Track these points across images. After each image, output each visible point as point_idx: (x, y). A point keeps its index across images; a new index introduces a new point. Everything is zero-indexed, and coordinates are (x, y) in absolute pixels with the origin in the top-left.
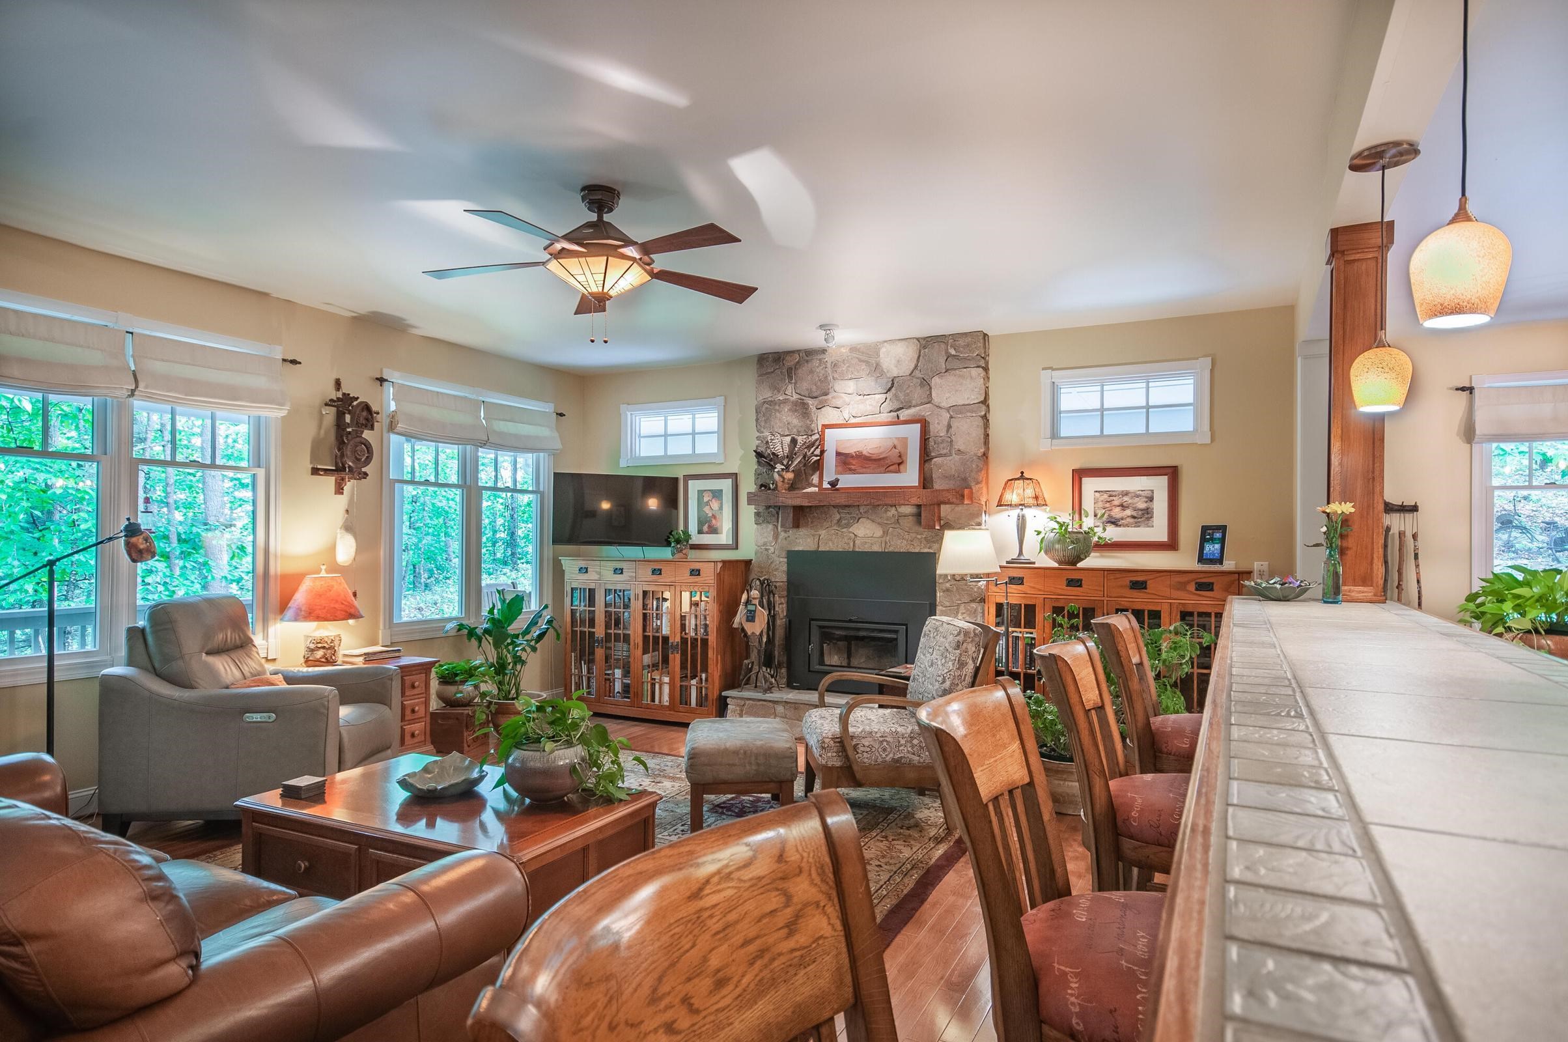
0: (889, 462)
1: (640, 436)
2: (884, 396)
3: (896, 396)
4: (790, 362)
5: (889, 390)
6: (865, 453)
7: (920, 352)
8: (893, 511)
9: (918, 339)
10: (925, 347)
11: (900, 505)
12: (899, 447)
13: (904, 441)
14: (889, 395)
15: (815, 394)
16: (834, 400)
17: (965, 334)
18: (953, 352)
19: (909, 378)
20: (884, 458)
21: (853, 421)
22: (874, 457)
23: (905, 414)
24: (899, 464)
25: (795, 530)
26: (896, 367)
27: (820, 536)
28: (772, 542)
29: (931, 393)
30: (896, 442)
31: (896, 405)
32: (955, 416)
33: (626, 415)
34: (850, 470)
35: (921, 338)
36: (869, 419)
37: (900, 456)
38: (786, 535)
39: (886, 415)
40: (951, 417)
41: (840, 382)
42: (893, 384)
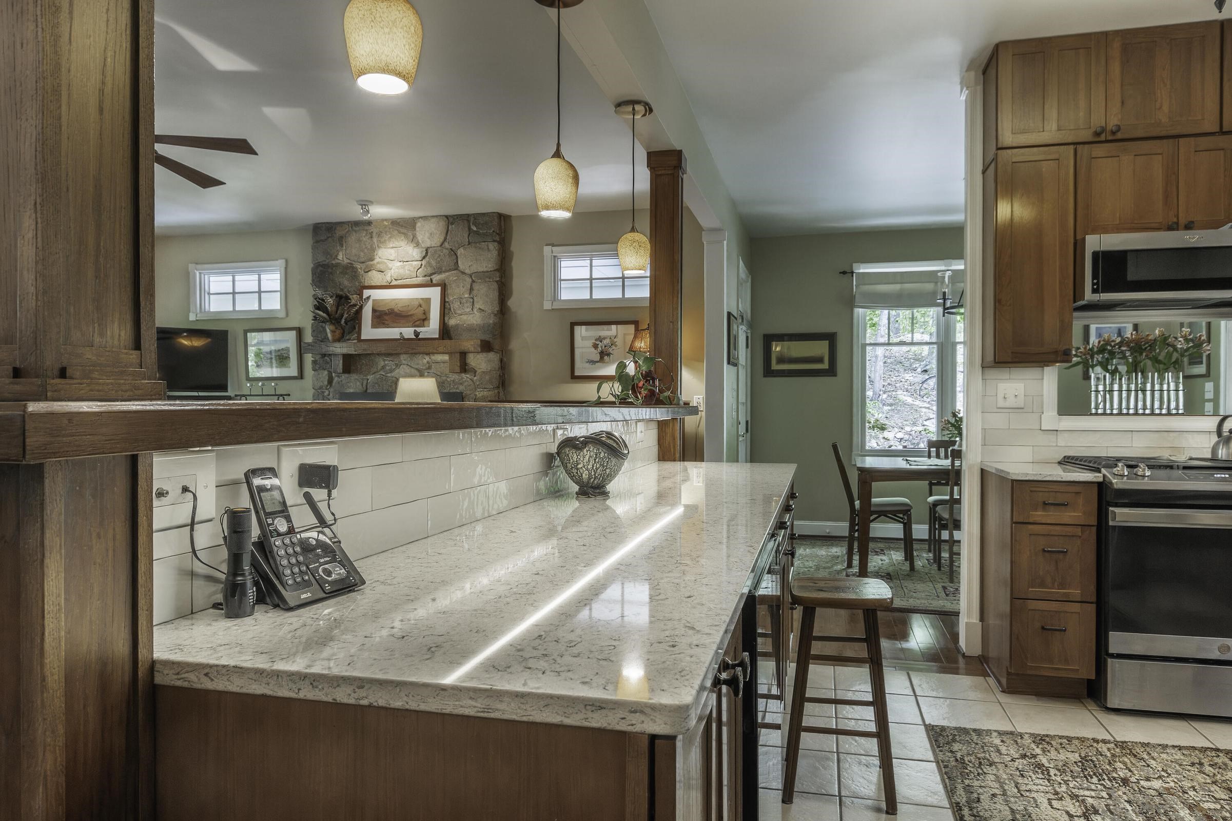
0: (415, 318)
1: (209, 294)
2: (419, 263)
3: (429, 263)
4: (339, 232)
5: (424, 258)
6: (396, 310)
7: (448, 227)
8: (427, 358)
9: (447, 217)
10: (452, 224)
11: (433, 353)
12: (423, 306)
13: (428, 301)
14: (424, 262)
15: (363, 260)
16: (378, 265)
17: (484, 214)
18: (475, 229)
19: (439, 248)
20: (411, 315)
21: (394, 283)
22: (404, 314)
23: (436, 278)
24: (424, 320)
25: (347, 375)
26: (429, 239)
27: (368, 379)
28: (327, 386)
29: (457, 262)
30: (421, 302)
31: (430, 270)
32: (476, 280)
33: (195, 274)
34: (384, 324)
35: (450, 216)
36: (408, 282)
37: (424, 313)
38: (339, 380)
39: (421, 278)
40: (473, 281)
41: (384, 250)
42: (427, 253)
